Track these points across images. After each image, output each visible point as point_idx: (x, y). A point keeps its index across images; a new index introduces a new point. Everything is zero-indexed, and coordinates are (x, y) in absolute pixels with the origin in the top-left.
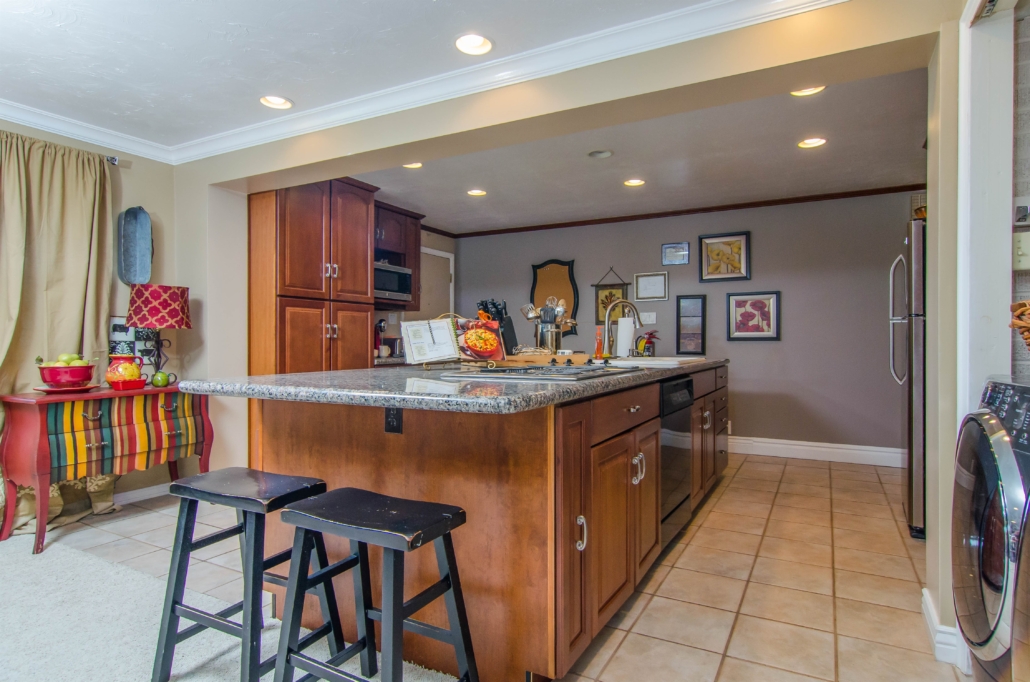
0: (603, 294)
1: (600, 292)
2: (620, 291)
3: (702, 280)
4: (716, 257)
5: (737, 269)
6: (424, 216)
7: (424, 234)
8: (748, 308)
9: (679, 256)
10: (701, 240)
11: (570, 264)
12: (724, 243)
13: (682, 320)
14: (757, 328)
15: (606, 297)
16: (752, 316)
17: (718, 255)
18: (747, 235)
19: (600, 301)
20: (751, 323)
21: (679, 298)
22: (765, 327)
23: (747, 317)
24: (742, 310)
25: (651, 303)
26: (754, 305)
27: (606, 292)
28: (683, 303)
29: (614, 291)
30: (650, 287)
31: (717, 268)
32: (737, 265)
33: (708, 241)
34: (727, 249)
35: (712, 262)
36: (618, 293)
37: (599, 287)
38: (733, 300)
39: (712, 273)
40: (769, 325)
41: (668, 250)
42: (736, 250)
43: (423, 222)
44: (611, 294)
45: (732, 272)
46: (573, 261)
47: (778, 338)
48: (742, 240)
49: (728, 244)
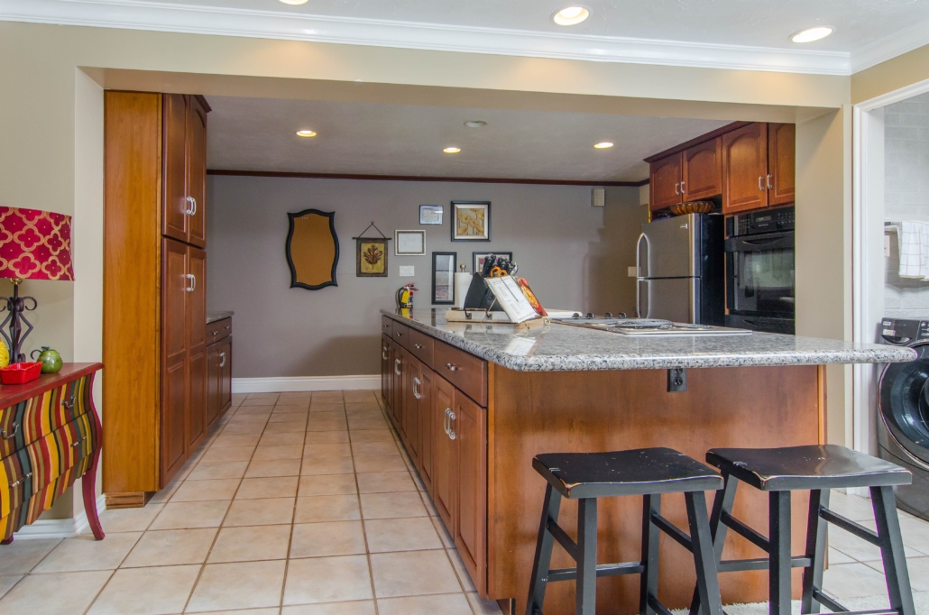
0: (365, 247)
1: (363, 245)
2: (383, 245)
3: (453, 239)
4: (464, 221)
5: (480, 232)
9: (435, 216)
10: (452, 204)
11: (331, 215)
12: (471, 209)
13: (437, 273)
15: (369, 250)
17: (466, 219)
18: (489, 204)
19: (362, 254)
21: (435, 254)
25: (410, 258)
27: (369, 246)
28: (438, 258)
30: (409, 243)
31: (466, 230)
32: (481, 229)
33: (459, 206)
34: (473, 215)
35: (462, 224)
36: (380, 247)
37: (360, 241)
38: (477, 258)
39: (462, 234)
41: (425, 211)
42: (480, 216)
44: (373, 246)
45: (477, 234)
46: (334, 213)
48: (485, 207)
49: (474, 210)
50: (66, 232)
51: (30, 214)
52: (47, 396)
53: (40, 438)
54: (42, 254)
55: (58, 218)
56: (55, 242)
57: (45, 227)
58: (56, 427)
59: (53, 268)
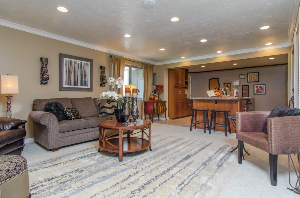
0: (226, 85)
2: (230, 84)
3: (248, 82)
4: (251, 77)
6: (189, 70)
7: (189, 73)
8: (258, 88)
10: (248, 74)
11: (218, 79)
12: (253, 74)
13: (243, 90)
14: (260, 92)
16: (259, 89)
18: (258, 73)
20: (259, 91)
21: (243, 86)
22: (262, 92)
23: (258, 90)
24: (257, 88)
25: (237, 87)
26: (260, 87)
28: (244, 87)
29: (228, 84)
30: (236, 83)
31: (252, 79)
34: (254, 76)
37: (224, 84)
38: (255, 86)
39: (250, 81)
40: (263, 91)
41: (240, 76)
42: (256, 76)
43: (189, 71)
45: (255, 80)
47: (265, 94)
50: (163, 87)
51: (159, 86)
52: (160, 103)
53: (159, 106)
54: (160, 89)
55: (162, 86)
56: (161, 88)
57: (160, 87)
58: (161, 106)
59: (161, 91)
